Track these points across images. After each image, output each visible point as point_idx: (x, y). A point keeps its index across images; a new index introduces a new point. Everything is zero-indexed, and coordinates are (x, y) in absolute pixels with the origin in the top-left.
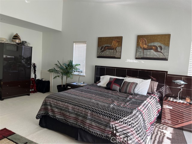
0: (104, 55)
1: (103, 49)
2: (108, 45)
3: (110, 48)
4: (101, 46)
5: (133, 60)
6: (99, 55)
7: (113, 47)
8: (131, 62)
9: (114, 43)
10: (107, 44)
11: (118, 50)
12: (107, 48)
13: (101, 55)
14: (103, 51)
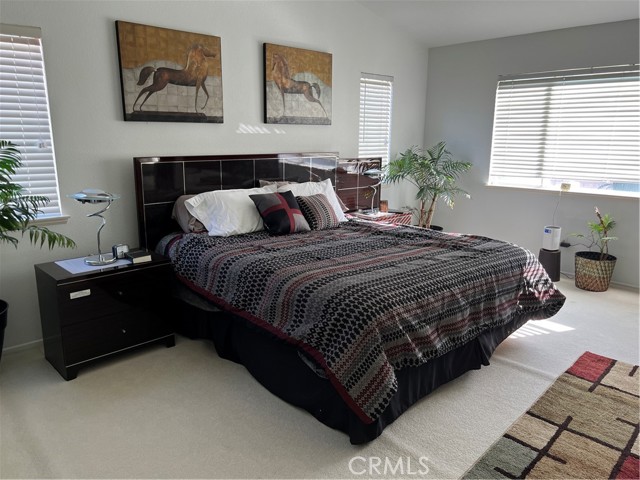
0: (160, 110)
1: (150, 82)
2: (170, 65)
3: (181, 79)
4: (136, 63)
5: (253, 126)
6: (137, 109)
7: (193, 73)
8: (249, 134)
9: (192, 57)
10: (166, 57)
11: (212, 89)
12: (166, 76)
13: (144, 109)
14: (151, 90)
